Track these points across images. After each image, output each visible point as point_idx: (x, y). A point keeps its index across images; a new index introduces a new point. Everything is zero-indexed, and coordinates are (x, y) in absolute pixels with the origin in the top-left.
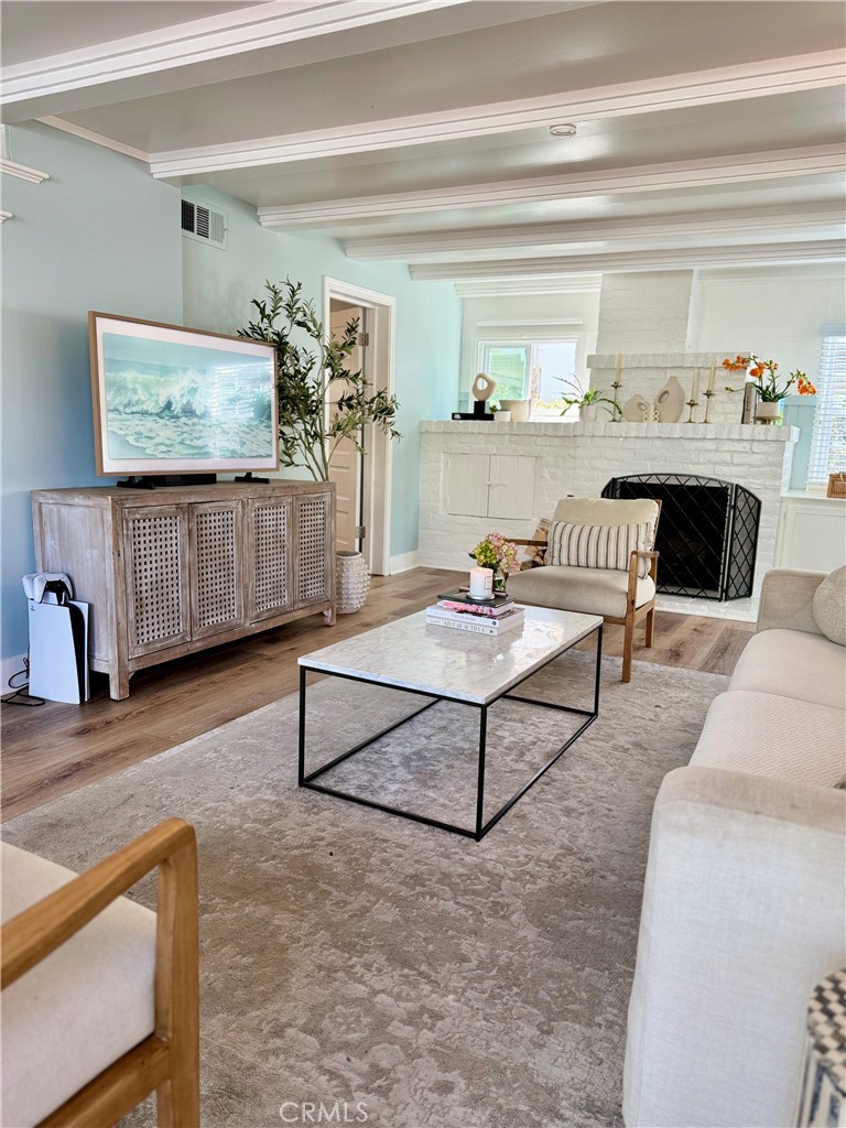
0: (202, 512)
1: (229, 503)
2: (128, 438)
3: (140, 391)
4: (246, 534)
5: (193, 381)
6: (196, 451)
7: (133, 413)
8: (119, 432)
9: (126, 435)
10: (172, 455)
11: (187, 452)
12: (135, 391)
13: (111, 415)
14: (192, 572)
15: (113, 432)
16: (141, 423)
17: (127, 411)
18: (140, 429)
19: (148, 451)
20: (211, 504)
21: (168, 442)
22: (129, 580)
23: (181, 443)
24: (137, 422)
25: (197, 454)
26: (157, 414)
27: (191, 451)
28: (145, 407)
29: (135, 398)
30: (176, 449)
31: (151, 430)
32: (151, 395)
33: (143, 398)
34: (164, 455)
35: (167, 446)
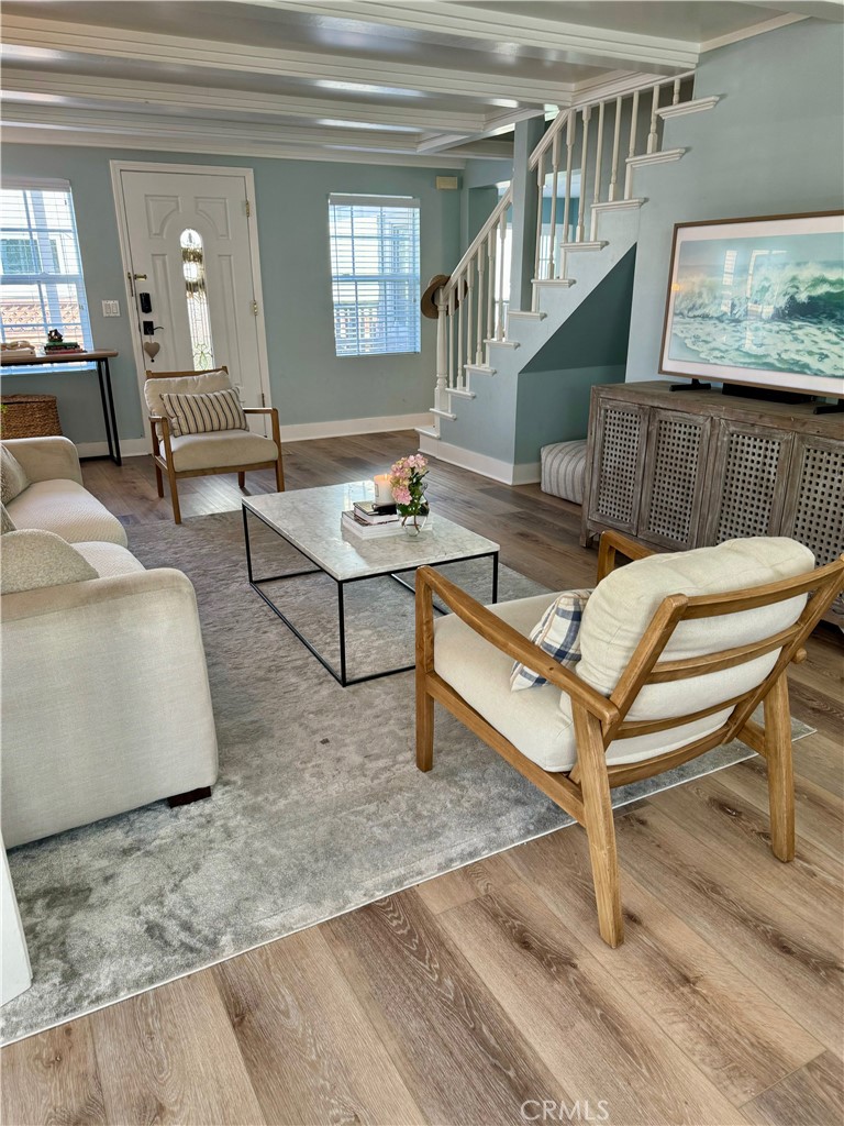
0: (664, 419)
1: (695, 417)
2: (686, 341)
3: (705, 295)
4: (711, 458)
5: (766, 279)
6: (753, 360)
7: (695, 317)
8: (680, 335)
9: (686, 338)
10: (726, 361)
11: (742, 360)
12: (700, 295)
13: (677, 319)
14: (646, 473)
15: (675, 335)
16: (701, 326)
17: (691, 314)
18: (699, 332)
19: (702, 356)
20: (674, 413)
21: (723, 348)
22: (597, 456)
23: (737, 350)
24: (696, 325)
25: (754, 363)
26: (718, 318)
27: (748, 360)
28: (706, 311)
29: (699, 302)
30: (730, 356)
31: (709, 334)
32: (715, 298)
33: (707, 302)
34: (718, 362)
35: (722, 351)
